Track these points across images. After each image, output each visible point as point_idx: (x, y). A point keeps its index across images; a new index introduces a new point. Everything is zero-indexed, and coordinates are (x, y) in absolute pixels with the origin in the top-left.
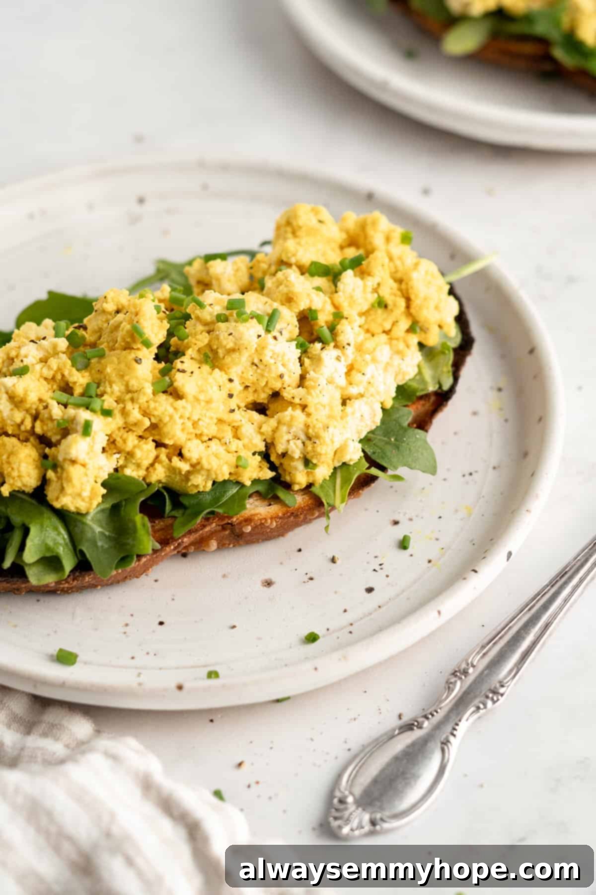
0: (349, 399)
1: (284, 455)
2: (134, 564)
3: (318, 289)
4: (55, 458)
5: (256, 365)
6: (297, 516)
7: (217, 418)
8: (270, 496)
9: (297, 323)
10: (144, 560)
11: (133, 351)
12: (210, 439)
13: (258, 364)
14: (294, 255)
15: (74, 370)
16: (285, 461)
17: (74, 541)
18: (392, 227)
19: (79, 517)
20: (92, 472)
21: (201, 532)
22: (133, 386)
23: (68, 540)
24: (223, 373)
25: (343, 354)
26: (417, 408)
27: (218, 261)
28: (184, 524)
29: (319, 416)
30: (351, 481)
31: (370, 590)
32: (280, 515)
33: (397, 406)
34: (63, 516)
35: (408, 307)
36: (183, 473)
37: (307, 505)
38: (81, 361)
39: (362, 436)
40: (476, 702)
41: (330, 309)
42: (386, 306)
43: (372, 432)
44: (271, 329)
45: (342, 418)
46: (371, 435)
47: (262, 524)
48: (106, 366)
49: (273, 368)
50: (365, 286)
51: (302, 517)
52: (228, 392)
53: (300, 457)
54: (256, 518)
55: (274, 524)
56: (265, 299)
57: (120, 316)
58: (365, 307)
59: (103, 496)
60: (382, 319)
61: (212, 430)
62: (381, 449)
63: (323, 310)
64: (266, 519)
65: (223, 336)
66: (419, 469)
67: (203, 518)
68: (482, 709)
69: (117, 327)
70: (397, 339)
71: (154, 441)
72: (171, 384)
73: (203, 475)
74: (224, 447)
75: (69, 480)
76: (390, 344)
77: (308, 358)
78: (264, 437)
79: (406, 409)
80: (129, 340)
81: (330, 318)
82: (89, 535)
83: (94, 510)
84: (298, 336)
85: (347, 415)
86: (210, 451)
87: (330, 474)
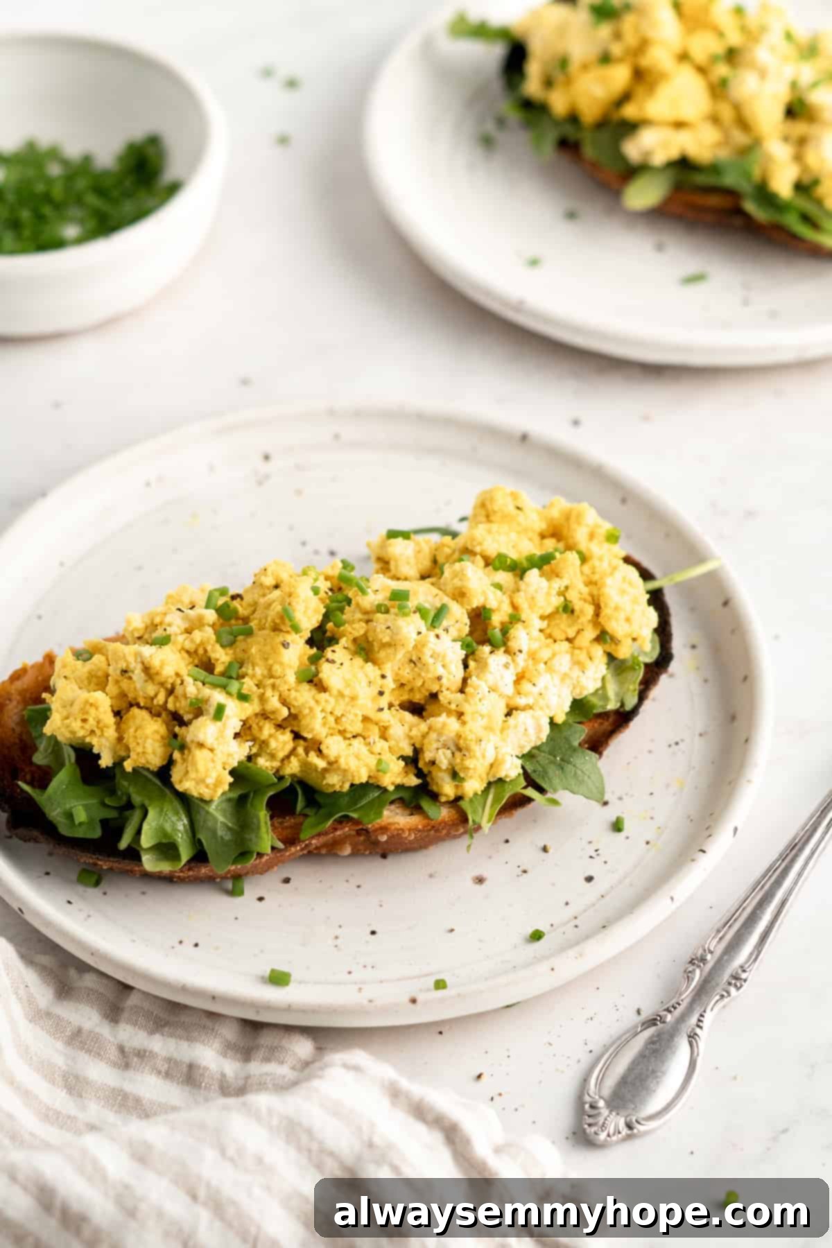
0: (516, 709)
1: (433, 763)
2: (252, 861)
3: (498, 586)
4: (184, 739)
5: (414, 663)
6: (437, 831)
7: (363, 716)
8: (413, 805)
9: (468, 621)
10: (265, 858)
11: (282, 634)
12: (354, 737)
13: (416, 662)
14: (480, 544)
15: (218, 647)
16: (433, 769)
17: (193, 828)
18: (599, 520)
19: (202, 805)
20: (220, 757)
21: (331, 835)
22: (277, 671)
23: (188, 827)
24: (376, 668)
25: (513, 661)
26: (593, 726)
27: (400, 540)
28: (314, 826)
29: (474, 727)
30: (502, 800)
31: (589, 879)
32: (420, 827)
33: (571, 721)
34: (186, 802)
35: (597, 614)
36: (319, 770)
37: (451, 820)
38: (226, 638)
39: (526, 750)
40: (719, 990)
41: (506, 609)
42: (572, 611)
43: (537, 748)
44: (436, 624)
45: (502, 730)
46: (535, 751)
47: (398, 835)
48: (252, 647)
49: (431, 668)
50: (550, 588)
51: (444, 832)
52: (380, 689)
53: (447, 769)
54: (393, 827)
55: (412, 837)
56: (435, 591)
57: (277, 593)
58: (549, 610)
59: (231, 785)
60: (565, 627)
61: (357, 727)
62: (543, 767)
63: (498, 609)
64: (402, 830)
65: (380, 627)
66: (582, 795)
67: (335, 820)
68: (727, 997)
69: (268, 606)
70: (580, 648)
71: (292, 732)
72: (317, 673)
73: (338, 775)
74: (368, 748)
75: (194, 764)
76: (572, 654)
77: (475, 660)
78: (412, 742)
79: (580, 727)
80: (278, 621)
81: (506, 619)
82: (210, 824)
83: (219, 798)
84: (467, 635)
85: (509, 727)
86: (351, 750)
87: (482, 788)
